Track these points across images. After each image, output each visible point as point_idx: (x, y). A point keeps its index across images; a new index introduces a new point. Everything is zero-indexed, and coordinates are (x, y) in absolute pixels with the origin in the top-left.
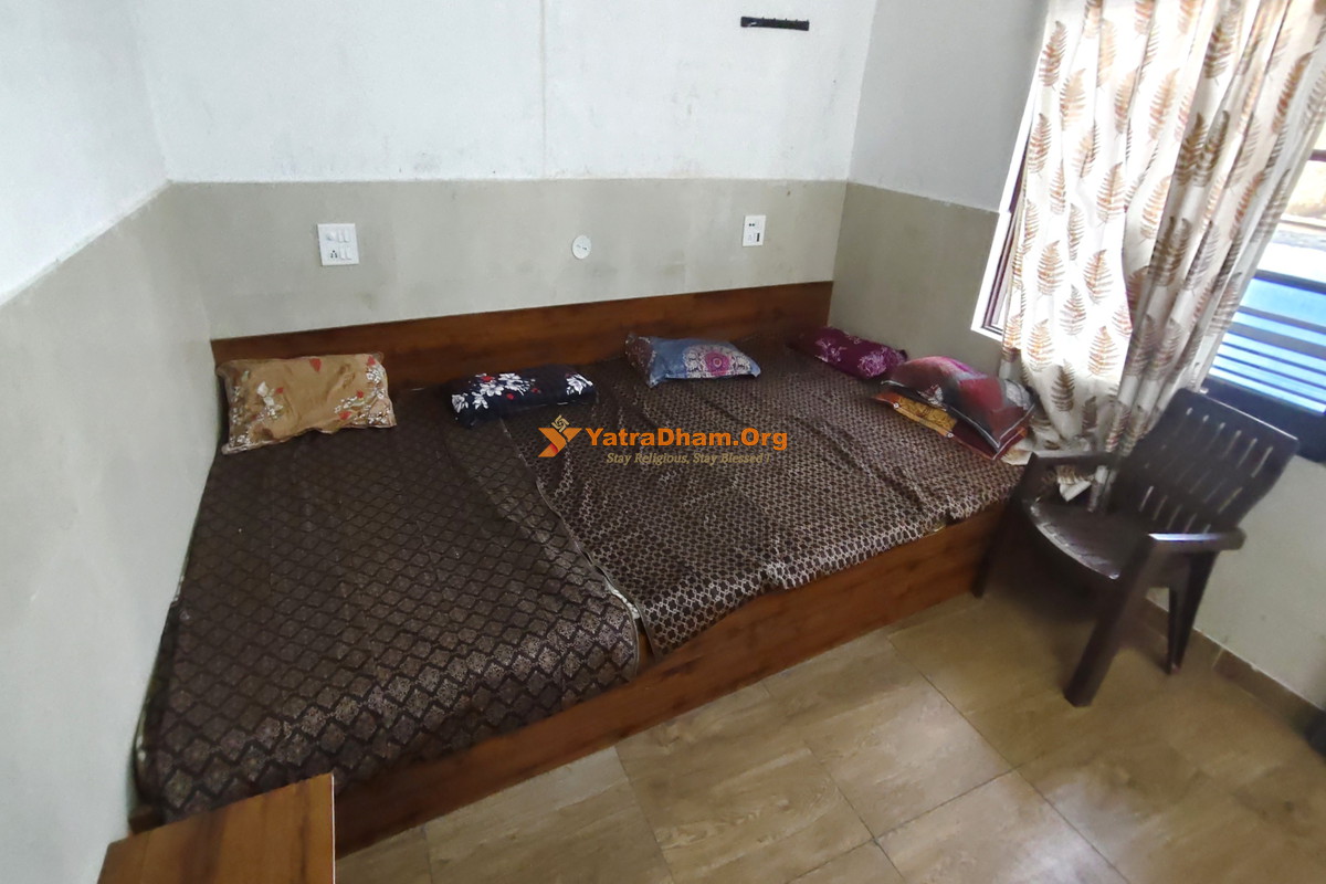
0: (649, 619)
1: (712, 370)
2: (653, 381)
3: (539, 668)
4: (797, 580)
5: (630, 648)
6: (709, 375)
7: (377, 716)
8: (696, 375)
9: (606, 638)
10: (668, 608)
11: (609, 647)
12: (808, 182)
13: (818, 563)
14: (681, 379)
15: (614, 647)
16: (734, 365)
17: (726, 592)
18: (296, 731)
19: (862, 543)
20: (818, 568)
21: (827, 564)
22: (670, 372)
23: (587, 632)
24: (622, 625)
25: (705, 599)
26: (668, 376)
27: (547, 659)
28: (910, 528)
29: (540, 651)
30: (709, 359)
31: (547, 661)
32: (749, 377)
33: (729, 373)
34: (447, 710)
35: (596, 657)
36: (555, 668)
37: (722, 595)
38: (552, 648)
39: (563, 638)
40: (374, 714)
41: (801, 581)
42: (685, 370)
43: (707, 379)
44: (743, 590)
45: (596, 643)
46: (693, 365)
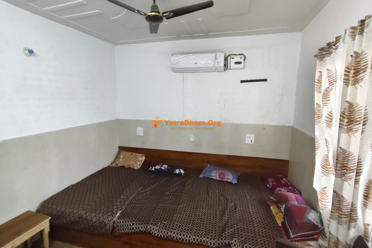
0: (117, 222)
1: (220, 177)
2: (201, 176)
3: (92, 220)
4: (158, 235)
5: (110, 227)
6: (218, 179)
7: (66, 213)
8: (214, 178)
9: (106, 221)
10: (122, 222)
11: (106, 224)
12: (273, 125)
13: (167, 233)
14: (209, 178)
15: (107, 224)
16: (227, 178)
17: (136, 226)
18: (56, 209)
19: (188, 236)
20: (167, 235)
21: (171, 236)
22: (207, 175)
23: (104, 218)
24: (111, 221)
25: (130, 225)
26: (206, 176)
27: (94, 219)
28: (211, 241)
29: (94, 217)
30: (220, 174)
31: (94, 220)
32: (231, 183)
33: (225, 180)
34: (75, 219)
35: (102, 224)
36: (95, 222)
37: (135, 226)
38: (96, 217)
39: (99, 216)
40: (66, 212)
41: (159, 235)
42: (211, 176)
43: (217, 180)
44: (140, 228)
45: (104, 221)
46: (214, 175)
